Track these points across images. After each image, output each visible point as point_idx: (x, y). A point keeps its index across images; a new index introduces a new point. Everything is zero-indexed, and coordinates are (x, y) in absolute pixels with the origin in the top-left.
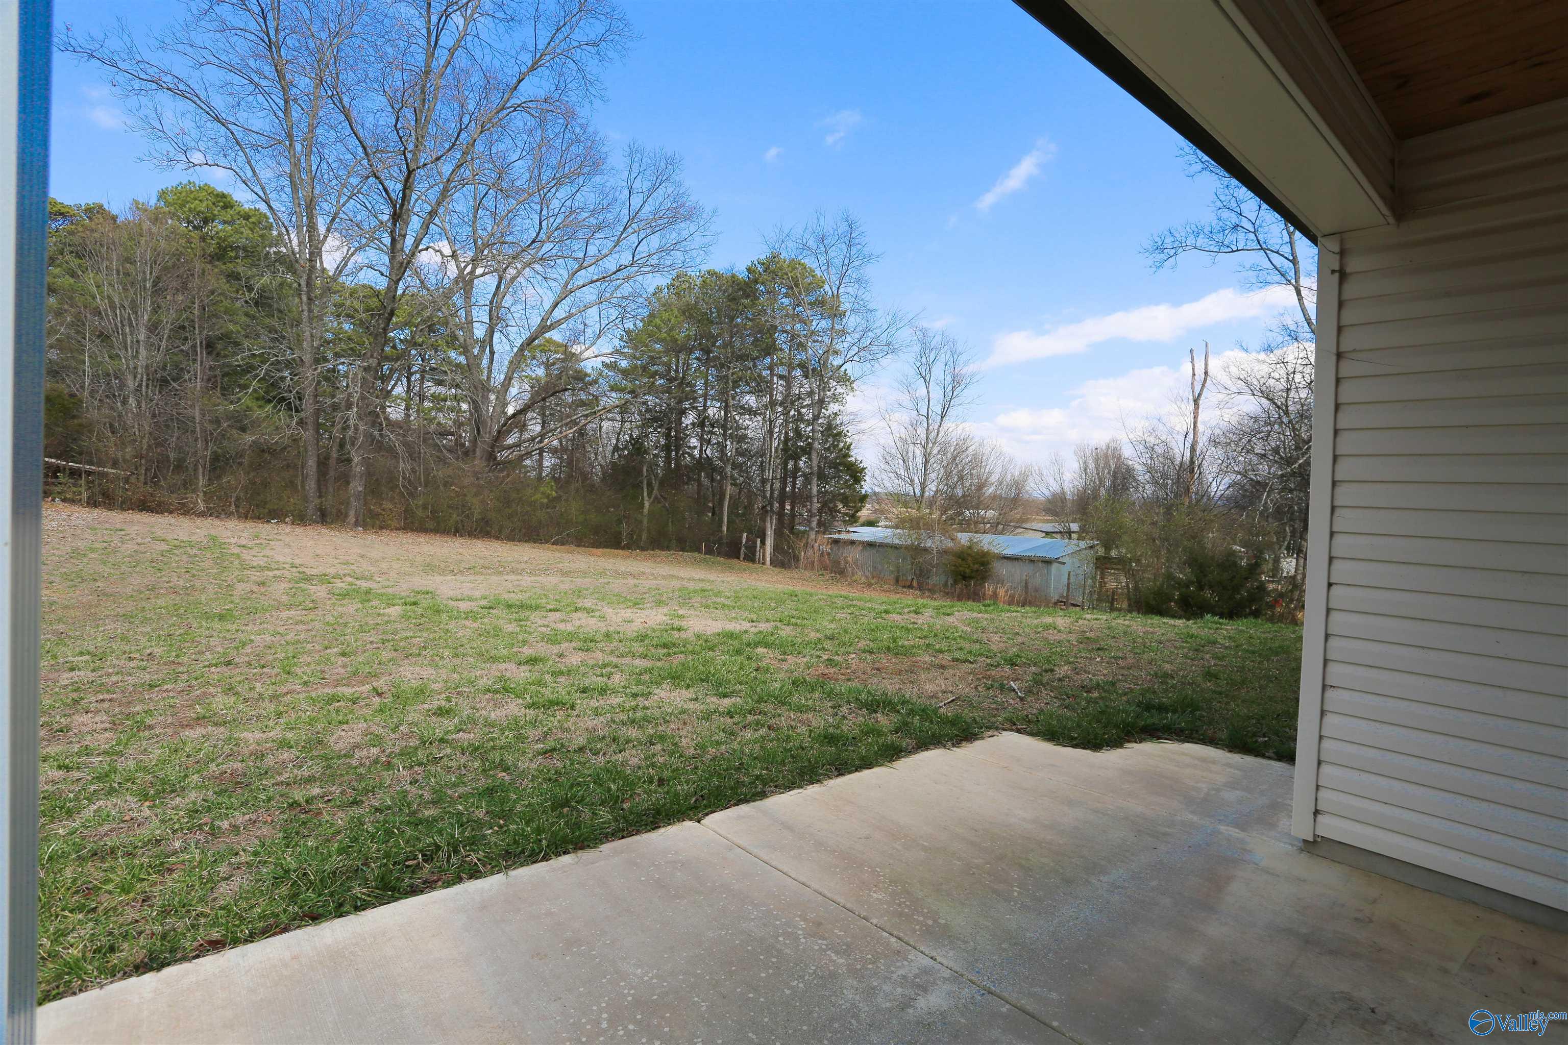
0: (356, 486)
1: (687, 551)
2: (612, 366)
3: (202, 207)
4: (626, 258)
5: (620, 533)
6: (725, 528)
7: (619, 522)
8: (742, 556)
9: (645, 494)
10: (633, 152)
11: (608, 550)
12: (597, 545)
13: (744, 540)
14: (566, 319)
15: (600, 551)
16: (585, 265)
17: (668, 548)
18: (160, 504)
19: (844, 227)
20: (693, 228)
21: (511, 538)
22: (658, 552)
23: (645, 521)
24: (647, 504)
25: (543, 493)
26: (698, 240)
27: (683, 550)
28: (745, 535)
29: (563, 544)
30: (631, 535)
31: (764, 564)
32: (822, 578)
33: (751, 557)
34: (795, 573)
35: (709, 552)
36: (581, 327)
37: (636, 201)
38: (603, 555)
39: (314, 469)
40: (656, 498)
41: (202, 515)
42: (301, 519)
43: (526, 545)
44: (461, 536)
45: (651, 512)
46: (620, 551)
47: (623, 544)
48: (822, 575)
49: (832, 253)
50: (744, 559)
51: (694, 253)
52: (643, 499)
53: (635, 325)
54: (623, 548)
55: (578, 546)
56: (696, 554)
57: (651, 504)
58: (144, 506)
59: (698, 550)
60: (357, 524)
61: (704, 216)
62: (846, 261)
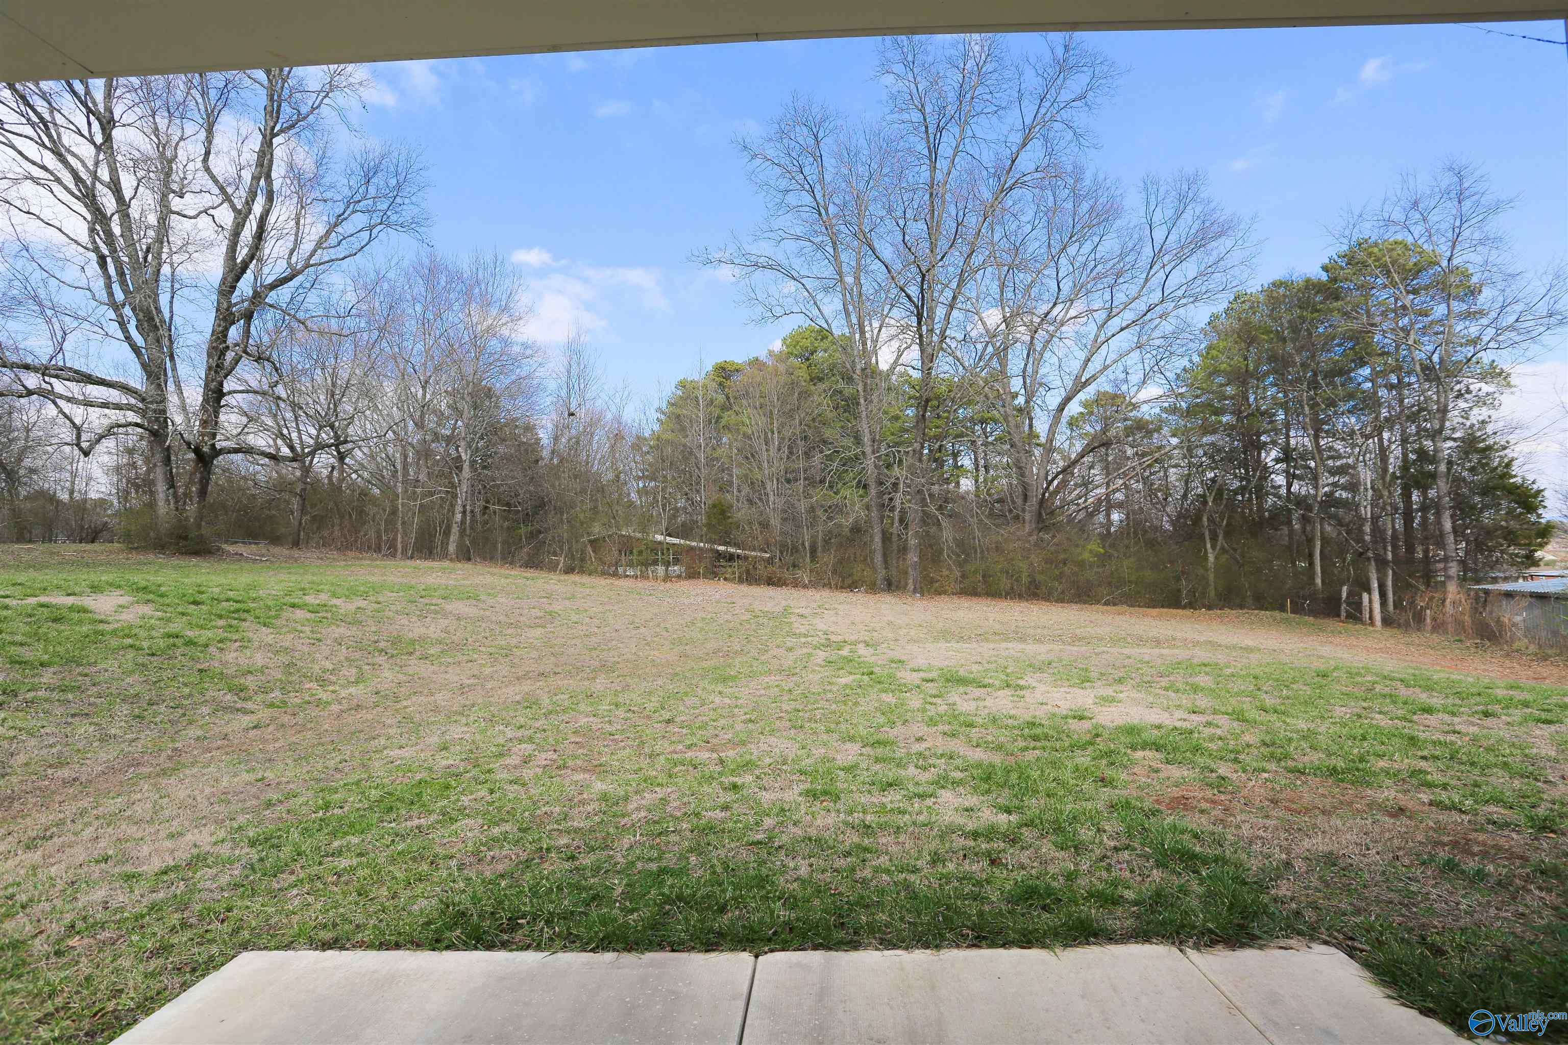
0: (913, 557)
1: (1266, 609)
2: (1173, 410)
3: (807, 343)
4: (1156, 297)
5: (1179, 591)
6: (1319, 581)
7: (1178, 579)
8: (1343, 614)
9: (1209, 546)
10: (1149, 186)
11: (1165, 610)
12: (1152, 604)
13: (1344, 595)
14: (1101, 372)
15: (1155, 612)
16: (1115, 311)
17: (1241, 607)
18: (780, 579)
19: (1448, 180)
20: (1229, 243)
21: (1060, 600)
22: (1227, 611)
23: (1211, 577)
24: (1211, 558)
25: (1091, 551)
26: (1237, 256)
27: (1262, 608)
28: (1345, 588)
29: (1115, 605)
30: (1192, 592)
31: (1372, 623)
32: (1459, 645)
33: (1355, 615)
34: (1415, 637)
35: (1297, 609)
36: (1123, 376)
37: (1159, 234)
38: (1160, 616)
39: (880, 544)
40: (1223, 548)
41: (805, 587)
42: (873, 588)
43: (1074, 606)
44: (1011, 599)
45: (1216, 564)
46: (1180, 611)
47: (1183, 603)
48: (1460, 641)
49: (1433, 218)
50: (1347, 617)
51: (1236, 272)
52: (1206, 550)
53: (1190, 361)
54: (1184, 608)
55: (1132, 606)
56: (1277, 614)
57: (1216, 558)
58: (771, 582)
59: (1282, 608)
60: (915, 591)
61: (1241, 227)
62: (1458, 223)
